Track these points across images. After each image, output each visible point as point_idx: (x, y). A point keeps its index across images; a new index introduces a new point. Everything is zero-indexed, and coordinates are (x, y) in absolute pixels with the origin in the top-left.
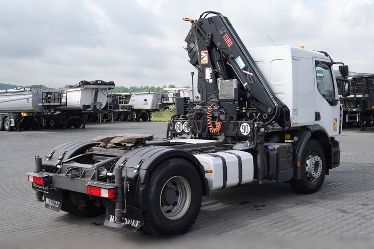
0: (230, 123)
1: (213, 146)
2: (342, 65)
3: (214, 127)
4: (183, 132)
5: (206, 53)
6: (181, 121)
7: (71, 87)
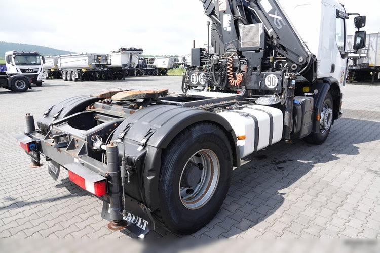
0: (252, 74)
1: (235, 101)
2: (358, 16)
3: (235, 78)
4: (199, 84)
6: (197, 73)
7: (114, 52)
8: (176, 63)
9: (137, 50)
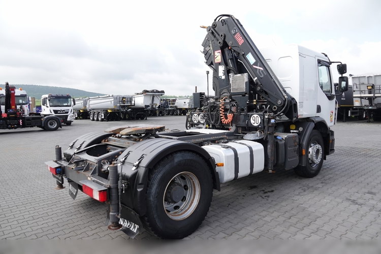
0: (241, 114)
1: (225, 136)
2: (340, 64)
3: (226, 118)
4: (199, 123)
5: (219, 53)
6: (198, 113)
9: (159, 92)
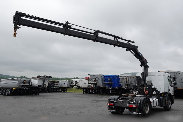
7: (34, 78)
8: (72, 85)
9: (48, 77)
